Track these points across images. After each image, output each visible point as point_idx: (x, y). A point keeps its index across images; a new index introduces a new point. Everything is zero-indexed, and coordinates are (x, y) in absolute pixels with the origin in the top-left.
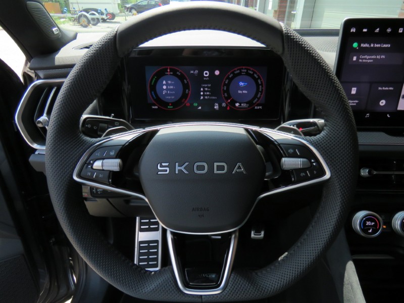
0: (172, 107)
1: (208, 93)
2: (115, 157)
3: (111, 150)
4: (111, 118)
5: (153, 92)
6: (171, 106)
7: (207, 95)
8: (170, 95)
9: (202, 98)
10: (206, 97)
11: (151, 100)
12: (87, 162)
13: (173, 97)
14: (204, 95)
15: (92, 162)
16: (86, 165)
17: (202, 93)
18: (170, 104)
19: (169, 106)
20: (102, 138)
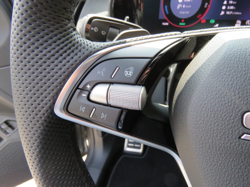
0: (184, 24)
1: (232, 8)
2: (133, 81)
3: (127, 67)
4: (125, 21)
5: (166, 7)
6: (184, 22)
7: (230, 10)
8: (185, 9)
9: (222, 13)
10: (228, 13)
11: (162, 15)
12: (81, 87)
13: (188, 13)
14: (226, 10)
15: (88, 87)
16: (78, 91)
17: (224, 8)
18: (183, 21)
19: (181, 22)
20: (115, 41)
